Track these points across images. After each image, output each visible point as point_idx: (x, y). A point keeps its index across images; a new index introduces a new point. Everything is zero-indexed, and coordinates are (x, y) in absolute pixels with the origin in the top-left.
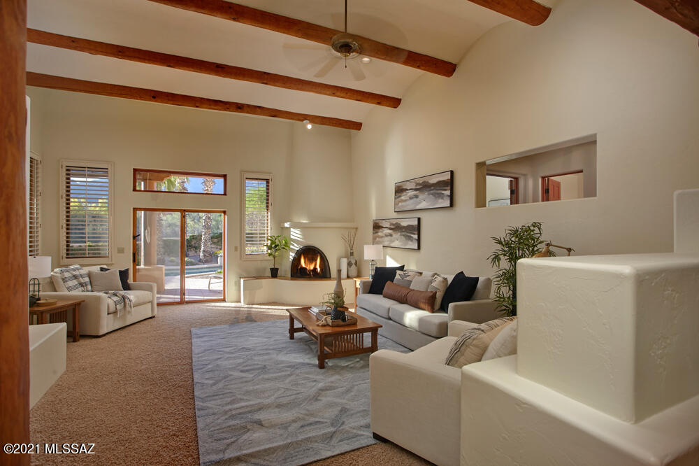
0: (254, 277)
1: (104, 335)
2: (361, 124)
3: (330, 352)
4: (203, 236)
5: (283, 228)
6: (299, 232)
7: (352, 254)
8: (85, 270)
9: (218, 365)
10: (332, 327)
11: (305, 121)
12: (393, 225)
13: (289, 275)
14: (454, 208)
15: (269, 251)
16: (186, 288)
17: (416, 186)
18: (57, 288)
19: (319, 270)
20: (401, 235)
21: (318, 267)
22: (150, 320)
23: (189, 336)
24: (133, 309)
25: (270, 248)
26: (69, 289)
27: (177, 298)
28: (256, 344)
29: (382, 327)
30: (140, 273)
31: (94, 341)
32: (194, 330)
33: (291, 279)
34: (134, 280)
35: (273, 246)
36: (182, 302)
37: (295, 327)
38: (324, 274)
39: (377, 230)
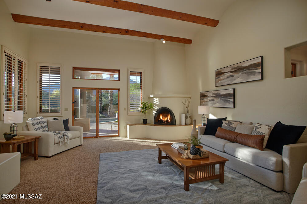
0: (134, 124)
1: (52, 156)
2: (191, 41)
3: (193, 178)
4: (109, 105)
5: (150, 98)
6: (157, 100)
7: (188, 112)
8: (45, 120)
9: (114, 185)
10: (193, 159)
11: (161, 39)
12: (215, 94)
13: (153, 123)
14: (265, 81)
15: (142, 110)
16: (99, 129)
17: (232, 69)
18: (29, 129)
19: (169, 121)
20: (220, 100)
21: (169, 119)
22: (79, 147)
23: (98, 159)
24: (69, 141)
25: (143, 108)
26: (36, 129)
27: (95, 134)
28: (138, 167)
29: (228, 160)
30: (76, 121)
31: (46, 159)
32: (102, 155)
33: (154, 126)
34: (73, 125)
35: (144, 107)
36: (97, 136)
37: (162, 156)
38: (172, 123)
39: (203, 98)
